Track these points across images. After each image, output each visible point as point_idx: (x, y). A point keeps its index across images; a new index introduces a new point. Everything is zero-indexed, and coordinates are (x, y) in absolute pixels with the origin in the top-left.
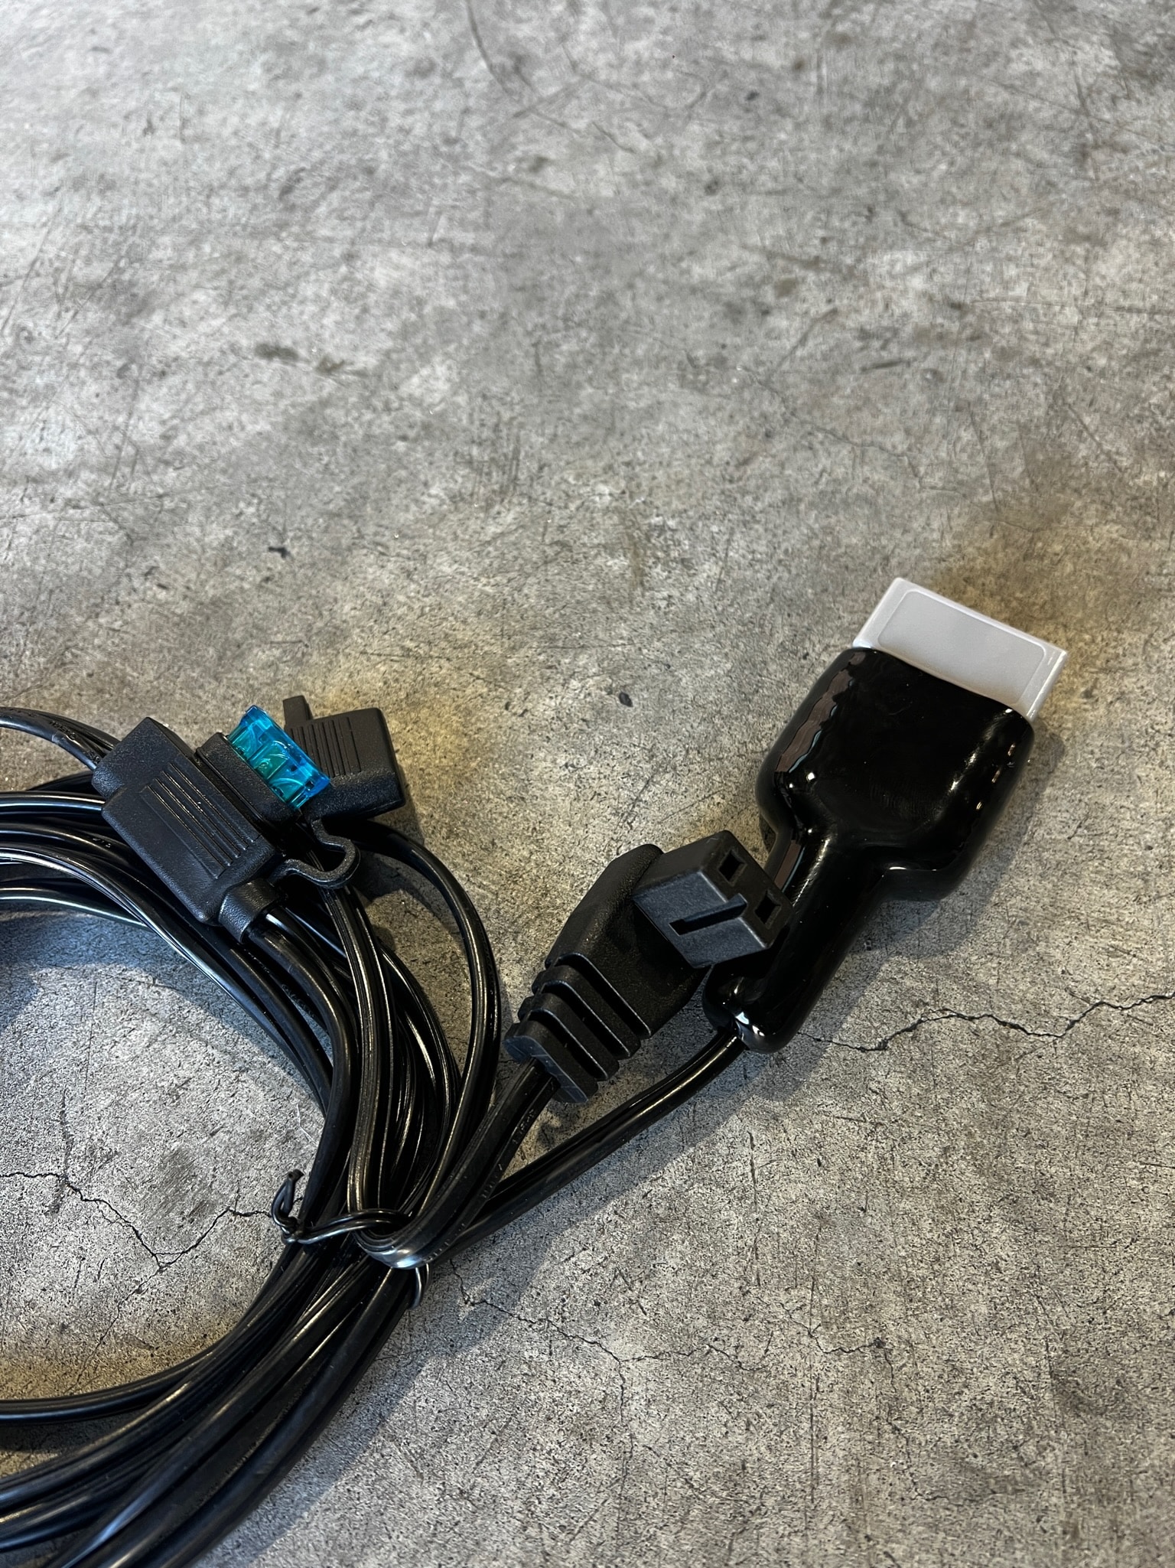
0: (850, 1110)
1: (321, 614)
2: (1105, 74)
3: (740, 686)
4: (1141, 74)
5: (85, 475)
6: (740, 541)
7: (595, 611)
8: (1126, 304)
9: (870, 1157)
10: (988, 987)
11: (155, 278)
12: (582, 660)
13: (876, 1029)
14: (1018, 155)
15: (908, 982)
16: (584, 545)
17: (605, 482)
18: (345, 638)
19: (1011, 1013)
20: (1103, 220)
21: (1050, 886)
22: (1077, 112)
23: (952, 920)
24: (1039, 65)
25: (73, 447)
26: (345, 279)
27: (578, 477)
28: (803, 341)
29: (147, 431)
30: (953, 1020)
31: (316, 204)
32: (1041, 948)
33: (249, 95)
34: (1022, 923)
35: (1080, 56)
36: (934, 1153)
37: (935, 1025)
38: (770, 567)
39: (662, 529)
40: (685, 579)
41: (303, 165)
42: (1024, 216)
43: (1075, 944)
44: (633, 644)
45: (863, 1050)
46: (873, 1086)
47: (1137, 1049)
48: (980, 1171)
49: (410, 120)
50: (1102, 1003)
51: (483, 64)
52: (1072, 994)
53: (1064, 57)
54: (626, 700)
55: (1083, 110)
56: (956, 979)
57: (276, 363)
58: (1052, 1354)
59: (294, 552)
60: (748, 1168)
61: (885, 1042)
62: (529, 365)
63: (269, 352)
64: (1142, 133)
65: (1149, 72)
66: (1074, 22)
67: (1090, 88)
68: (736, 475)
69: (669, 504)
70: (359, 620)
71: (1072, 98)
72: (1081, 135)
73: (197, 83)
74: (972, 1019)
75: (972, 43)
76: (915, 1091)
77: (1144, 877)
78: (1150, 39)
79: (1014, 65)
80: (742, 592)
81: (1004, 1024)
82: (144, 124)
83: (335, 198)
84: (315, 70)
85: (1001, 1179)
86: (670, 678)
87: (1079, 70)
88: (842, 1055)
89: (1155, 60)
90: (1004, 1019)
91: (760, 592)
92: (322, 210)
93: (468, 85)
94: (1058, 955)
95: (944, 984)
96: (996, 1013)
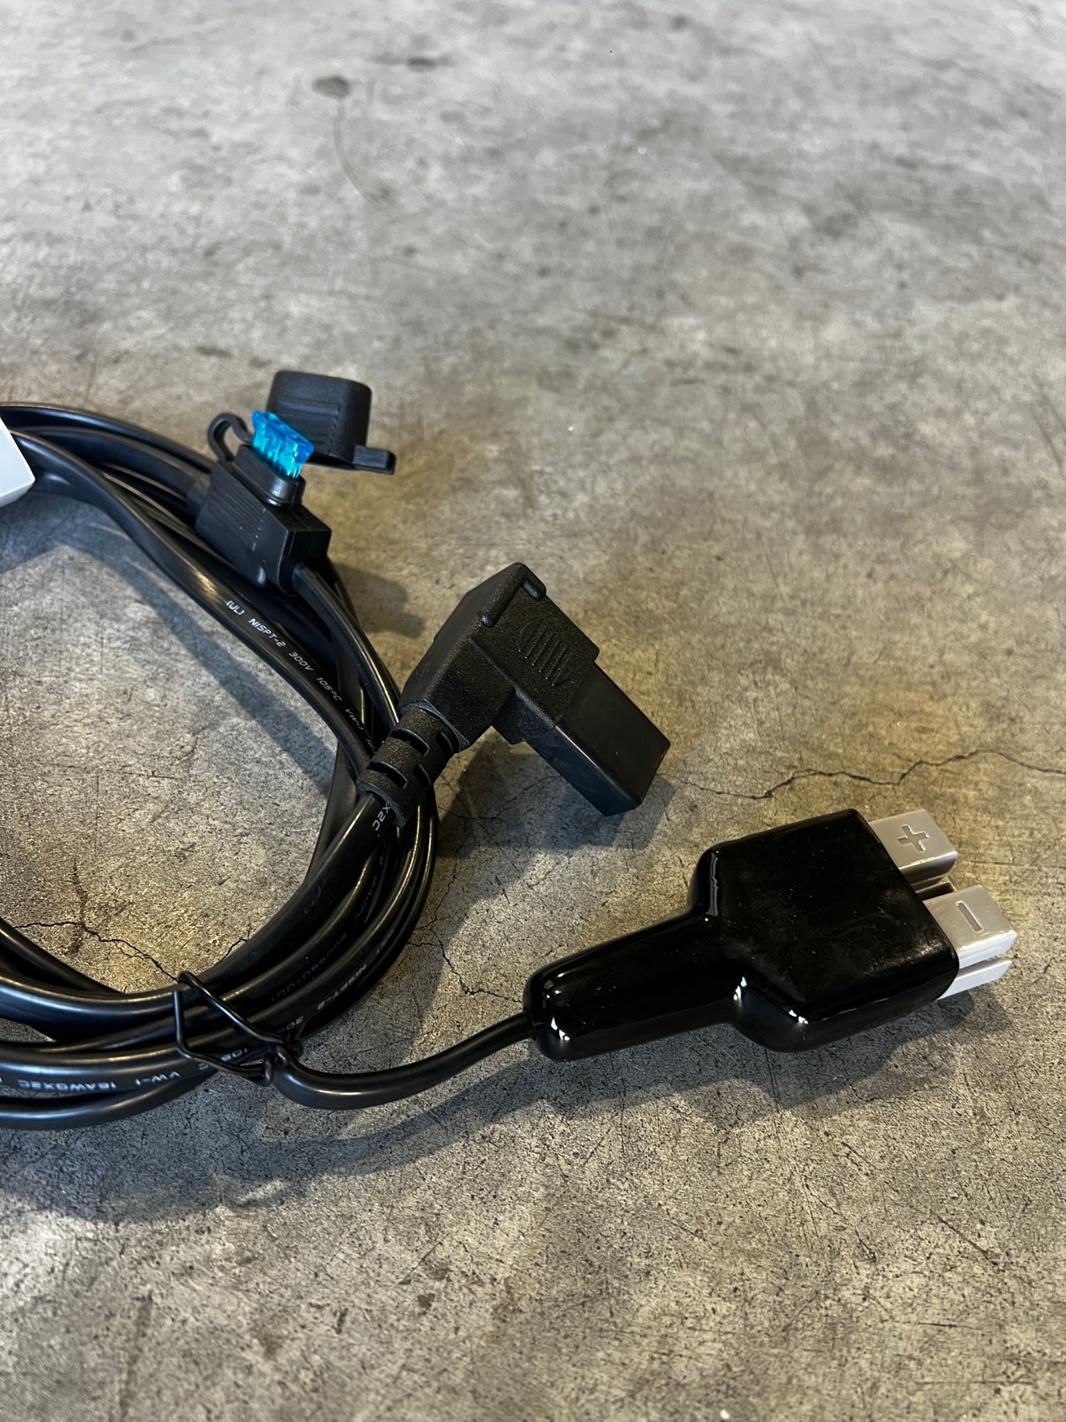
2: (804, 230)
3: (618, 570)
4: (827, 231)
6: (601, 482)
7: (498, 522)
10: (838, 755)
11: (103, 300)
12: (493, 553)
13: (762, 783)
14: (755, 270)
15: (779, 754)
16: (483, 481)
17: (493, 443)
19: (858, 770)
20: (819, 308)
21: (868, 691)
22: (789, 250)
23: (803, 714)
24: (759, 222)
26: (264, 310)
27: (471, 439)
28: (626, 364)
30: (817, 776)
31: (234, 263)
32: (871, 728)
34: (853, 714)
35: (785, 219)
37: (805, 780)
38: (627, 498)
39: (541, 473)
40: (565, 504)
41: (221, 239)
42: (766, 303)
43: (894, 726)
45: (754, 798)
47: (953, 790)
49: (304, 219)
50: (921, 762)
51: (357, 192)
52: (899, 757)
53: (774, 219)
55: (793, 249)
56: (814, 750)
57: (214, 359)
61: (769, 793)
62: (421, 370)
63: (206, 351)
64: (835, 264)
65: (832, 230)
66: (778, 201)
67: (795, 237)
68: (592, 442)
69: (544, 458)
71: (784, 242)
72: (795, 262)
73: (125, 183)
74: (830, 775)
75: (711, 208)
77: (934, 684)
78: (829, 212)
79: (742, 221)
80: (609, 513)
81: (855, 777)
82: (81, 204)
83: (250, 261)
84: (224, 183)
87: (786, 227)
88: (739, 802)
90: (854, 774)
91: (622, 514)
92: (241, 267)
93: (347, 202)
94: (883, 732)
95: (806, 754)
96: (848, 771)
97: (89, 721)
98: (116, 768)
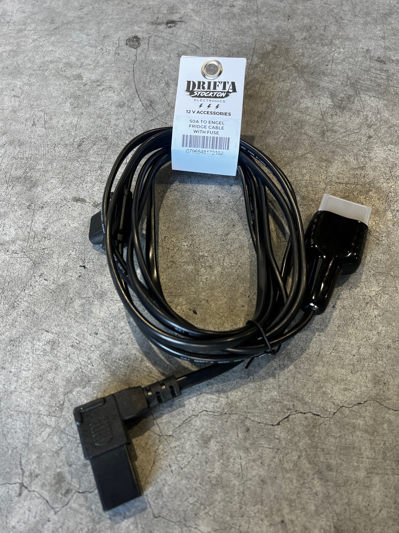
0: (270, 445)
1: (98, 287)
2: (329, 107)
3: (230, 307)
4: (340, 107)
5: (18, 242)
6: (227, 260)
7: (184, 283)
8: (339, 181)
9: (277, 460)
10: (309, 403)
11: (38, 175)
12: (181, 300)
13: (276, 418)
14: (304, 134)
15: (285, 403)
16: (180, 262)
17: (185, 241)
18: (106, 295)
19: (316, 411)
20: (330, 155)
21: (325, 369)
22: (321, 120)
23: (297, 381)
24: (309, 105)
25: (14, 233)
27: (177, 240)
29: (38, 227)
30: (299, 414)
31: (89, 150)
32: (324, 389)
33: (66, 113)
34: (318, 381)
35: (321, 101)
36: (295, 458)
37: (294, 416)
38: (236, 268)
39: (203, 256)
40: (211, 272)
41: (84, 137)
42: (307, 153)
43: (334, 387)
44: (196, 294)
45: (273, 425)
46: (276, 437)
47: (354, 421)
48: (310, 463)
49: (118, 121)
50: (343, 406)
51: (140, 103)
52: (334, 404)
53: (317, 102)
54: (195, 312)
55: (323, 119)
56: (299, 401)
57: (79, 204)
58: (335, 521)
59: (88, 267)
60: (240, 466)
61: (279, 423)
63: (77, 200)
64: (340, 127)
65: (342, 106)
66: (319, 91)
67: (324, 112)
68: (225, 239)
69: (205, 248)
70: (110, 289)
71: (319, 115)
72: (323, 127)
73: (49, 109)
74: (305, 413)
75: (289, 98)
76: (289, 438)
77: (353, 365)
78: (342, 95)
79: (301, 104)
80: (229, 276)
81: (314, 414)
82: (32, 123)
83: (95, 147)
84: (87, 105)
85: (316, 465)
86: (208, 305)
87: (321, 106)
88: (266, 427)
89: (344, 102)
90: (314, 413)
91: (234, 276)
93: (135, 110)
94: (329, 391)
95: (296, 403)
96: (312, 411)
97: (27, 390)
98: (36, 412)
